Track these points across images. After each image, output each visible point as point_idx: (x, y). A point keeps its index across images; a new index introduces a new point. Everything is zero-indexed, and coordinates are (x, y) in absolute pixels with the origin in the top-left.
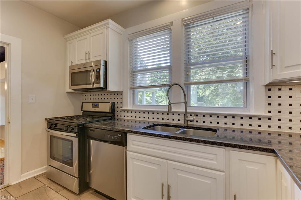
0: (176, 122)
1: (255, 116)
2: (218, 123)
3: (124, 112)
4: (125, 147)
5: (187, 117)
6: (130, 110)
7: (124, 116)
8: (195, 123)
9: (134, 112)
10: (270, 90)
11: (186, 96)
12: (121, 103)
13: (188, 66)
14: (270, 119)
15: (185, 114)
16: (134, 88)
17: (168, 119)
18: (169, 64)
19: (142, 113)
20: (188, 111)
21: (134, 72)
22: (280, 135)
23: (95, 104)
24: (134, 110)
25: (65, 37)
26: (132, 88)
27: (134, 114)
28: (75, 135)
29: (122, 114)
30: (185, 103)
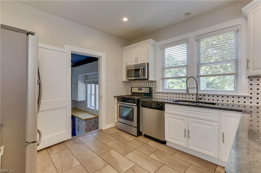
0: (191, 100)
1: (242, 96)
2: (218, 100)
3: (157, 93)
4: (163, 111)
5: (198, 96)
6: (161, 92)
7: (157, 96)
8: (203, 101)
9: (163, 94)
10: (251, 80)
11: (198, 83)
12: (155, 88)
13: (199, 65)
14: (251, 98)
15: (197, 95)
16: (164, 79)
17: (186, 98)
18: (186, 64)
19: (169, 94)
20: (199, 93)
21: (163, 69)
22: (258, 108)
23: (140, 88)
24: (164, 92)
25: (122, 48)
26: (163, 79)
27: (163, 95)
28: (135, 105)
29: (156, 94)
30: (197, 88)
